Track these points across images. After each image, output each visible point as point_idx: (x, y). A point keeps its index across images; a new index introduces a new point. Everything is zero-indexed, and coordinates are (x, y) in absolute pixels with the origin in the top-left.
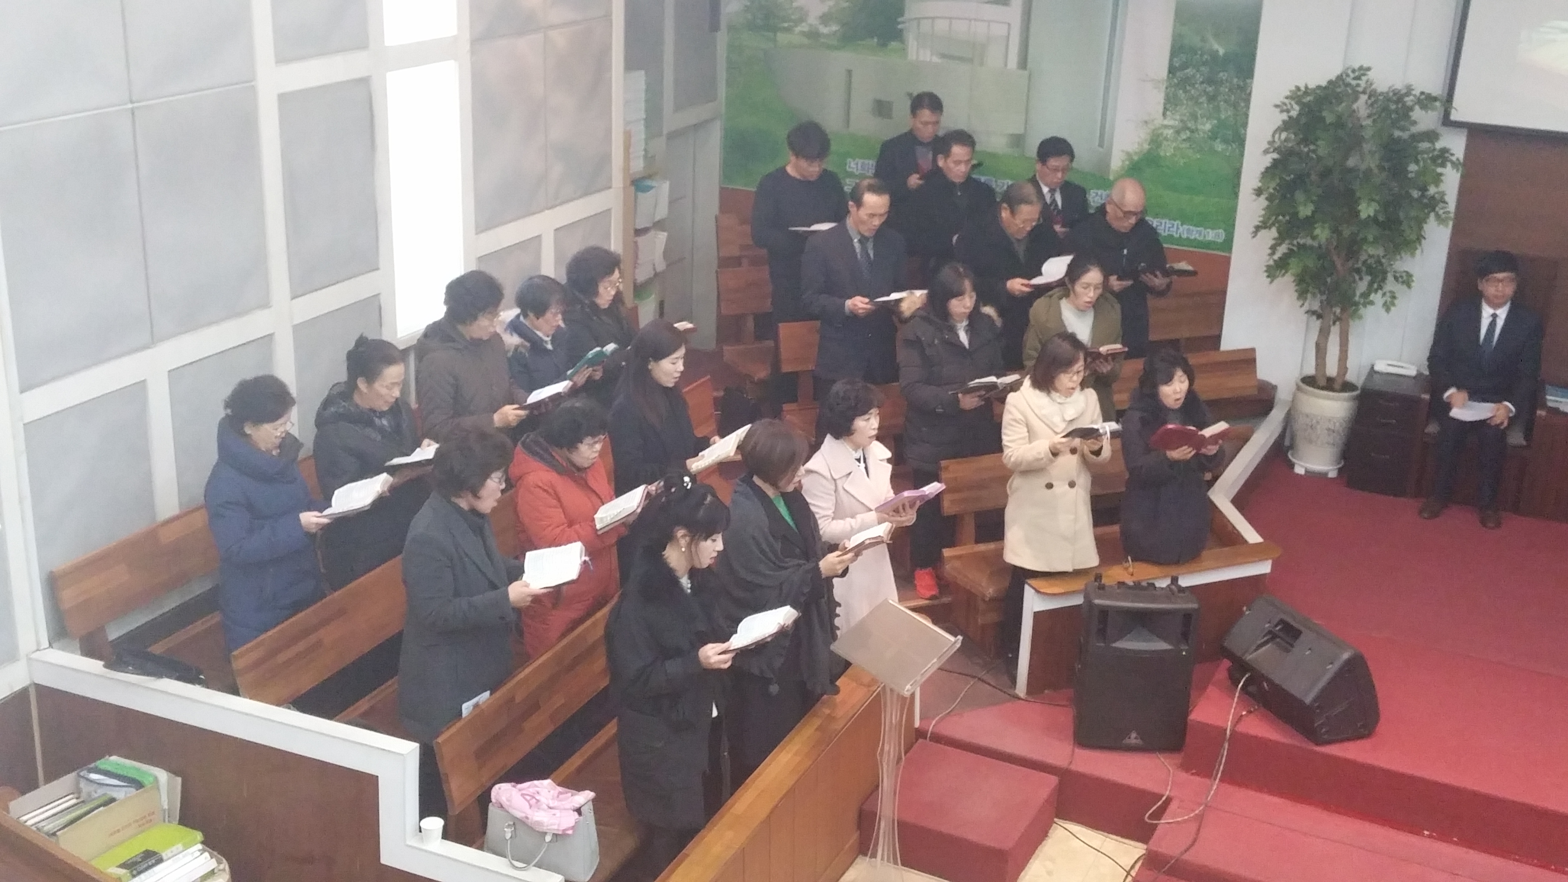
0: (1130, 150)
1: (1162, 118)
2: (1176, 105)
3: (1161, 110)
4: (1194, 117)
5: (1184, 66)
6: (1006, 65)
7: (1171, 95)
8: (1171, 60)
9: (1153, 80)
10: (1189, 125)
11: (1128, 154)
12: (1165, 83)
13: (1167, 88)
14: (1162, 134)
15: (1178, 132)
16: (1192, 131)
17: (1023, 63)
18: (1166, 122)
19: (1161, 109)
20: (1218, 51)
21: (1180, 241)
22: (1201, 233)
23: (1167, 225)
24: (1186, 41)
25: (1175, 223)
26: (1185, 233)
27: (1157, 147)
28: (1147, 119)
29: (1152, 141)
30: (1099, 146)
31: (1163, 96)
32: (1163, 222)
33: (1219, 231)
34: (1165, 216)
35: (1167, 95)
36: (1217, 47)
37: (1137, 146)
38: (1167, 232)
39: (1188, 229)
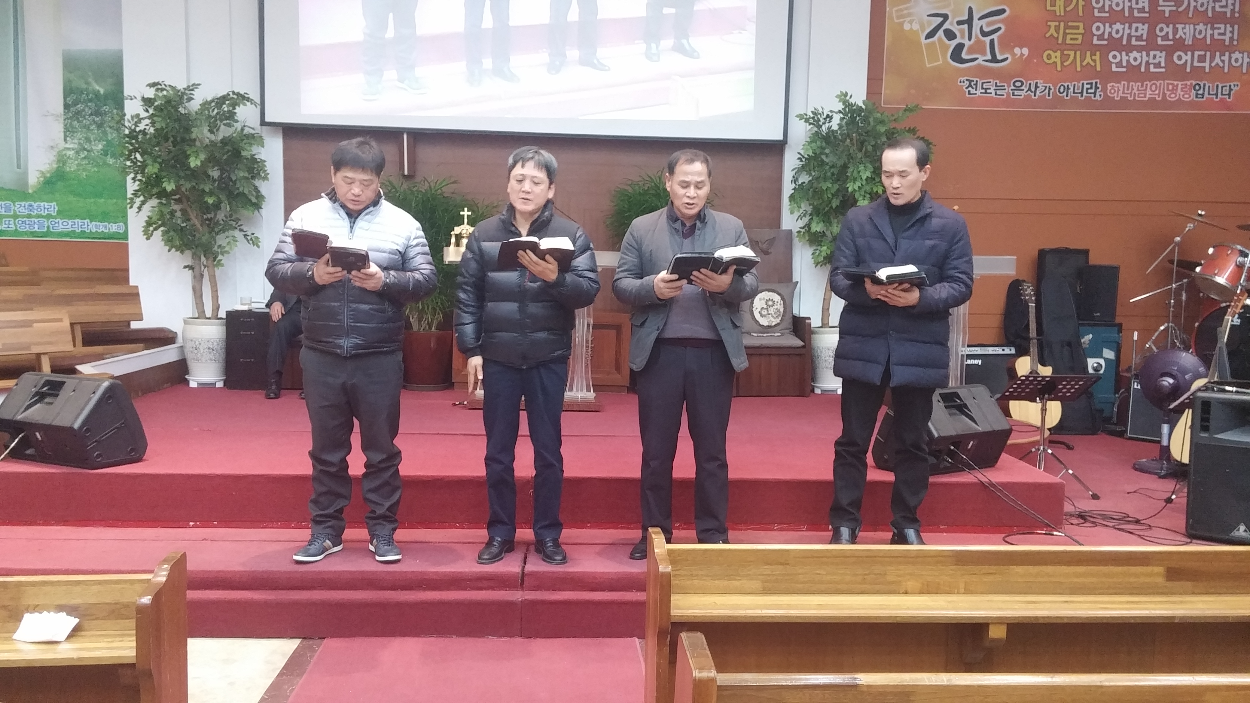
0: (44, 170)
1: (64, 143)
2: (74, 132)
3: (62, 137)
4: (88, 140)
5: (75, 104)
7: (68, 125)
8: (65, 98)
9: (53, 115)
10: (86, 147)
11: (42, 172)
12: (63, 116)
13: (65, 120)
14: (65, 155)
15: (77, 153)
16: (88, 151)
18: (67, 146)
19: (62, 135)
20: (99, 91)
21: (91, 235)
22: (106, 227)
23: (80, 224)
24: (74, 85)
25: (86, 221)
26: (94, 228)
27: (64, 165)
28: (52, 144)
29: (58, 161)
30: (18, 168)
31: (63, 126)
32: (76, 221)
33: (121, 224)
34: (77, 217)
35: (65, 126)
36: (98, 88)
37: (48, 166)
38: (80, 229)
39: (96, 225)
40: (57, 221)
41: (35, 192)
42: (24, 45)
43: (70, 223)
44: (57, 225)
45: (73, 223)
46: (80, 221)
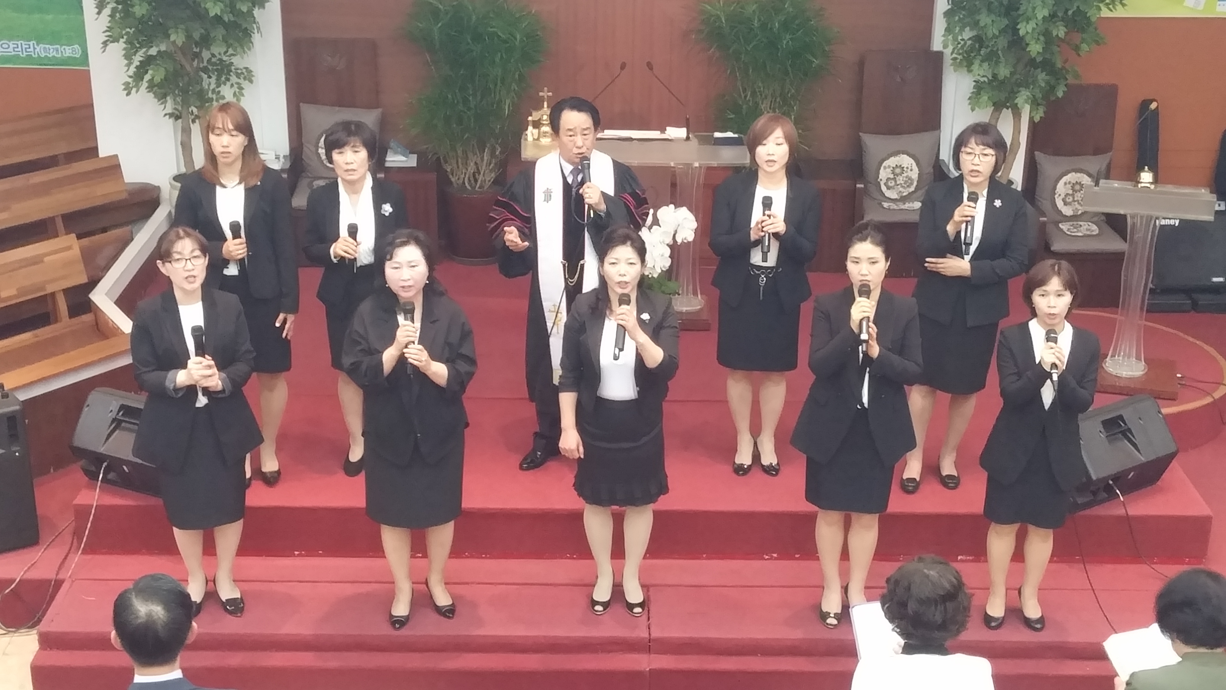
21: (40, 60)
22: (57, 50)
23: (24, 46)
25: (31, 43)
26: (42, 52)
32: (19, 43)
33: (76, 46)
34: (19, 38)
38: (25, 53)
39: (45, 48)
43: (12, 46)
45: (15, 46)
46: (23, 43)
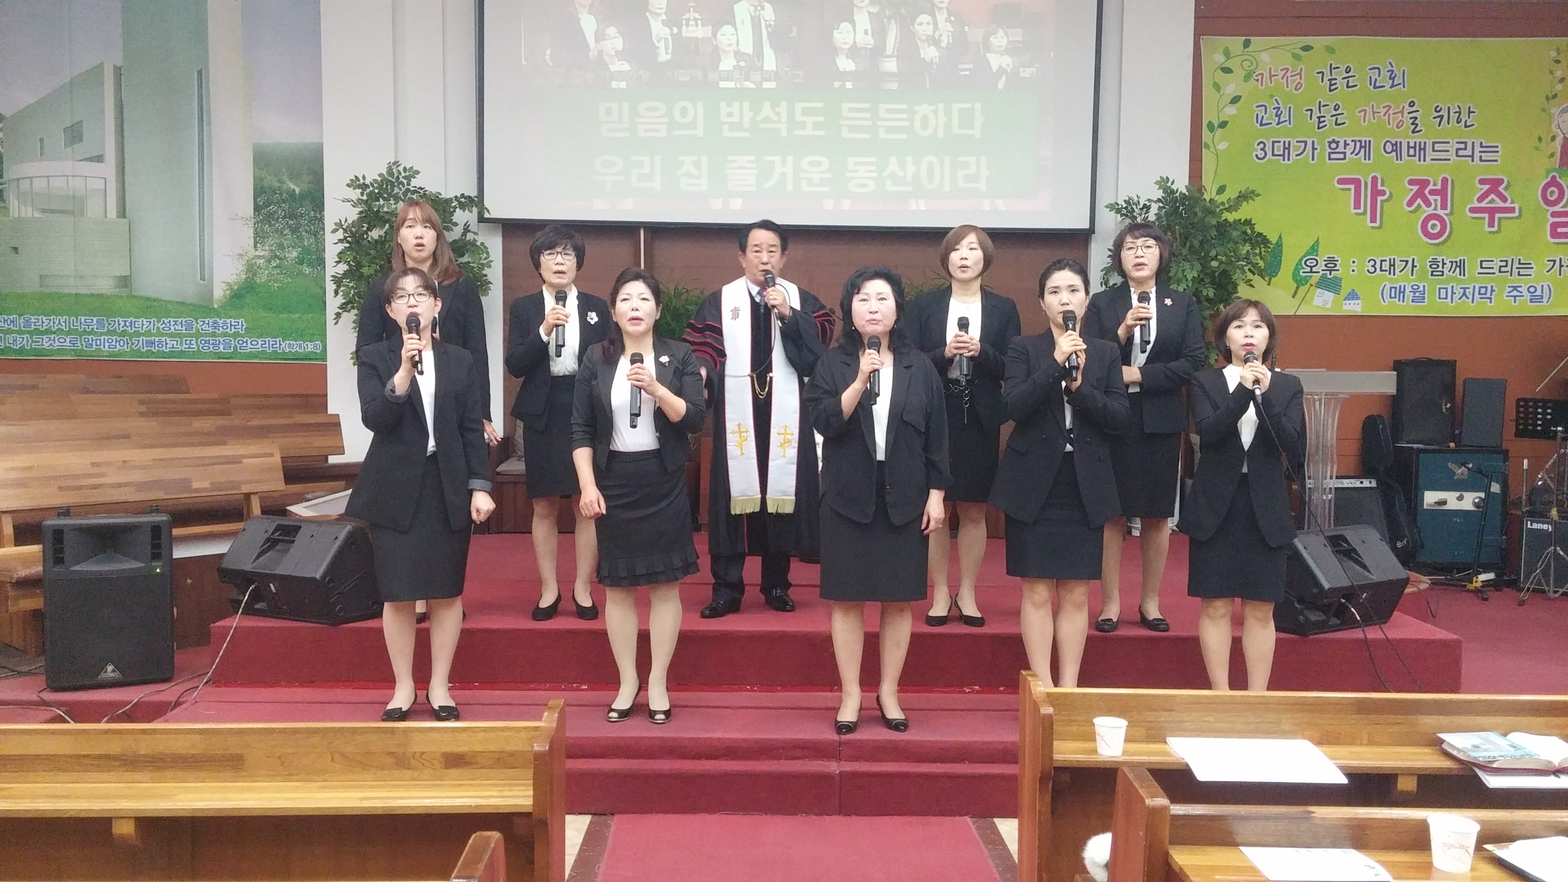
0: (230, 281)
1: (254, 250)
2: (264, 237)
3: (252, 243)
4: (281, 246)
5: (266, 205)
6: (106, 217)
7: (259, 229)
8: (255, 200)
9: (242, 218)
10: (278, 254)
11: (229, 284)
12: (252, 220)
13: (255, 224)
14: (255, 263)
15: (269, 261)
16: (281, 259)
17: (122, 212)
18: (257, 253)
19: (252, 241)
20: (294, 190)
21: (284, 356)
22: (300, 346)
23: (271, 343)
24: (265, 184)
25: (278, 340)
26: (287, 347)
27: (253, 275)
28: (241, 253)
29: (248, 271)
30: (201, 279)
31: (252, 231)
32: (267, 340)
33: (317, 343)
34: (268, 335)
35: (256, 230)
36: (292, 186)
37: (236, 277)
38: (271, 349)
39: (290, 344)
40: (245, 340)
41: (219, 307)
42: (210, 139)
43: (260, 343)
44: (245, 344)
45: (263, 343)
46: (271, 340)
